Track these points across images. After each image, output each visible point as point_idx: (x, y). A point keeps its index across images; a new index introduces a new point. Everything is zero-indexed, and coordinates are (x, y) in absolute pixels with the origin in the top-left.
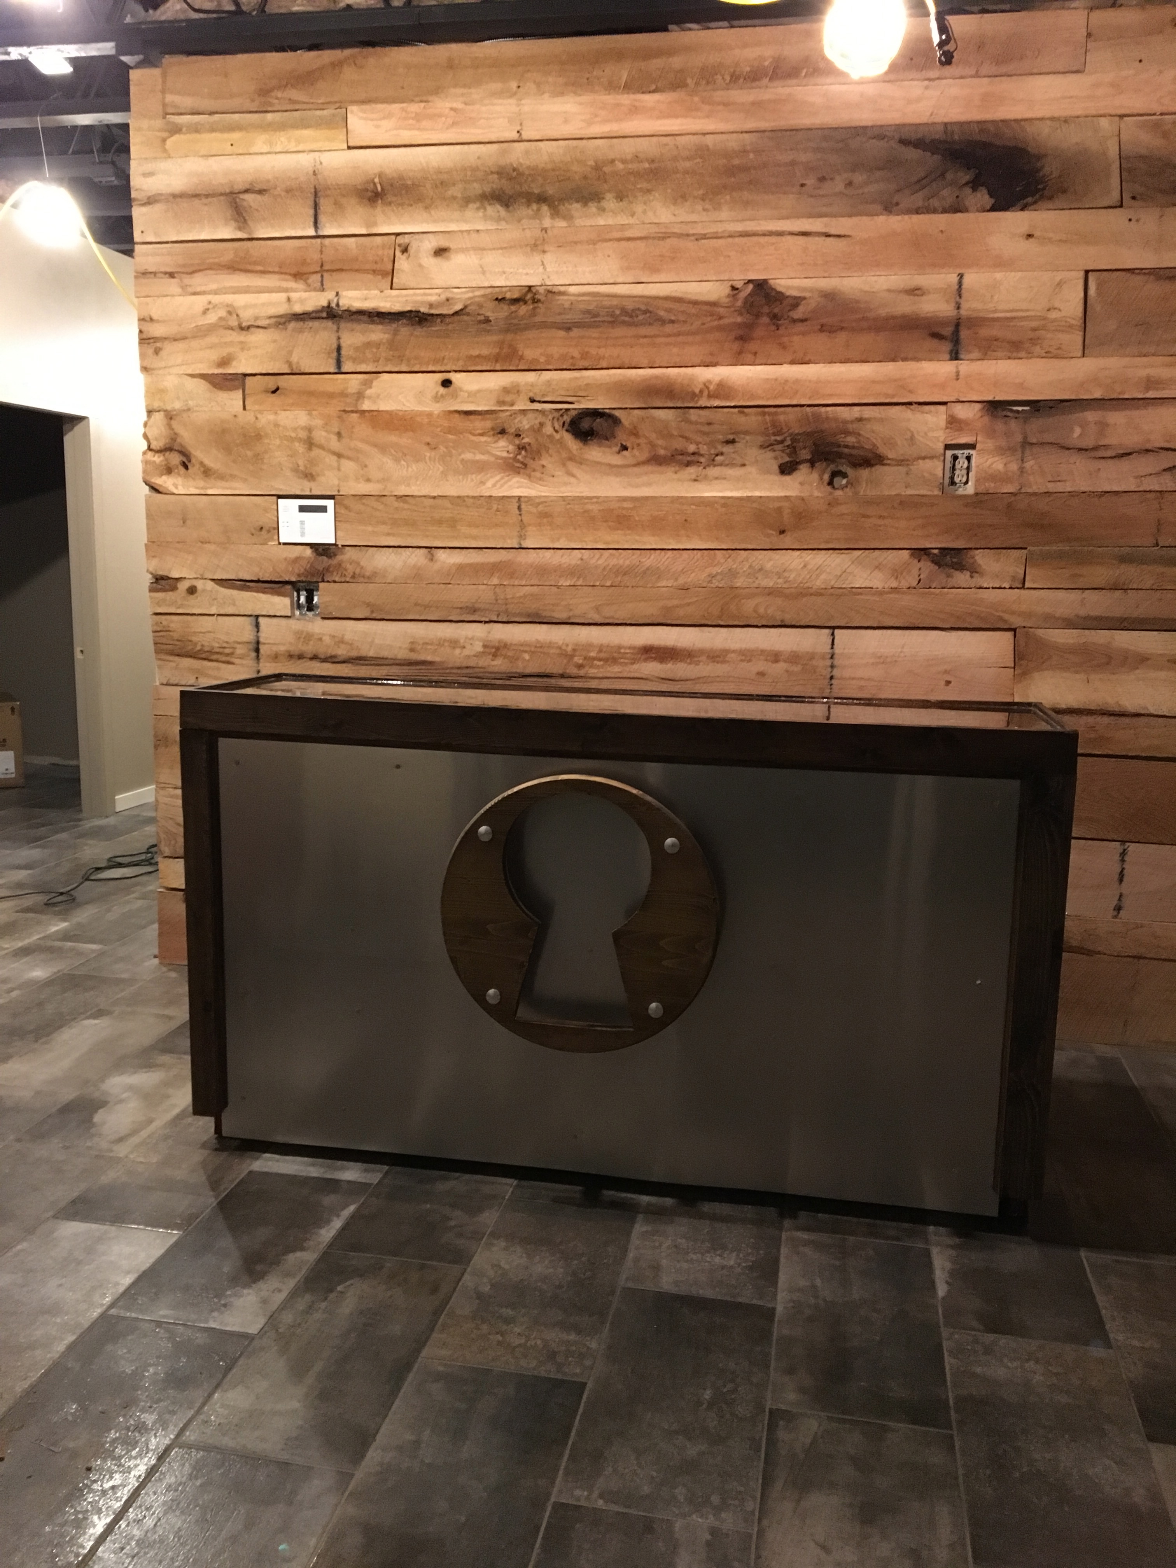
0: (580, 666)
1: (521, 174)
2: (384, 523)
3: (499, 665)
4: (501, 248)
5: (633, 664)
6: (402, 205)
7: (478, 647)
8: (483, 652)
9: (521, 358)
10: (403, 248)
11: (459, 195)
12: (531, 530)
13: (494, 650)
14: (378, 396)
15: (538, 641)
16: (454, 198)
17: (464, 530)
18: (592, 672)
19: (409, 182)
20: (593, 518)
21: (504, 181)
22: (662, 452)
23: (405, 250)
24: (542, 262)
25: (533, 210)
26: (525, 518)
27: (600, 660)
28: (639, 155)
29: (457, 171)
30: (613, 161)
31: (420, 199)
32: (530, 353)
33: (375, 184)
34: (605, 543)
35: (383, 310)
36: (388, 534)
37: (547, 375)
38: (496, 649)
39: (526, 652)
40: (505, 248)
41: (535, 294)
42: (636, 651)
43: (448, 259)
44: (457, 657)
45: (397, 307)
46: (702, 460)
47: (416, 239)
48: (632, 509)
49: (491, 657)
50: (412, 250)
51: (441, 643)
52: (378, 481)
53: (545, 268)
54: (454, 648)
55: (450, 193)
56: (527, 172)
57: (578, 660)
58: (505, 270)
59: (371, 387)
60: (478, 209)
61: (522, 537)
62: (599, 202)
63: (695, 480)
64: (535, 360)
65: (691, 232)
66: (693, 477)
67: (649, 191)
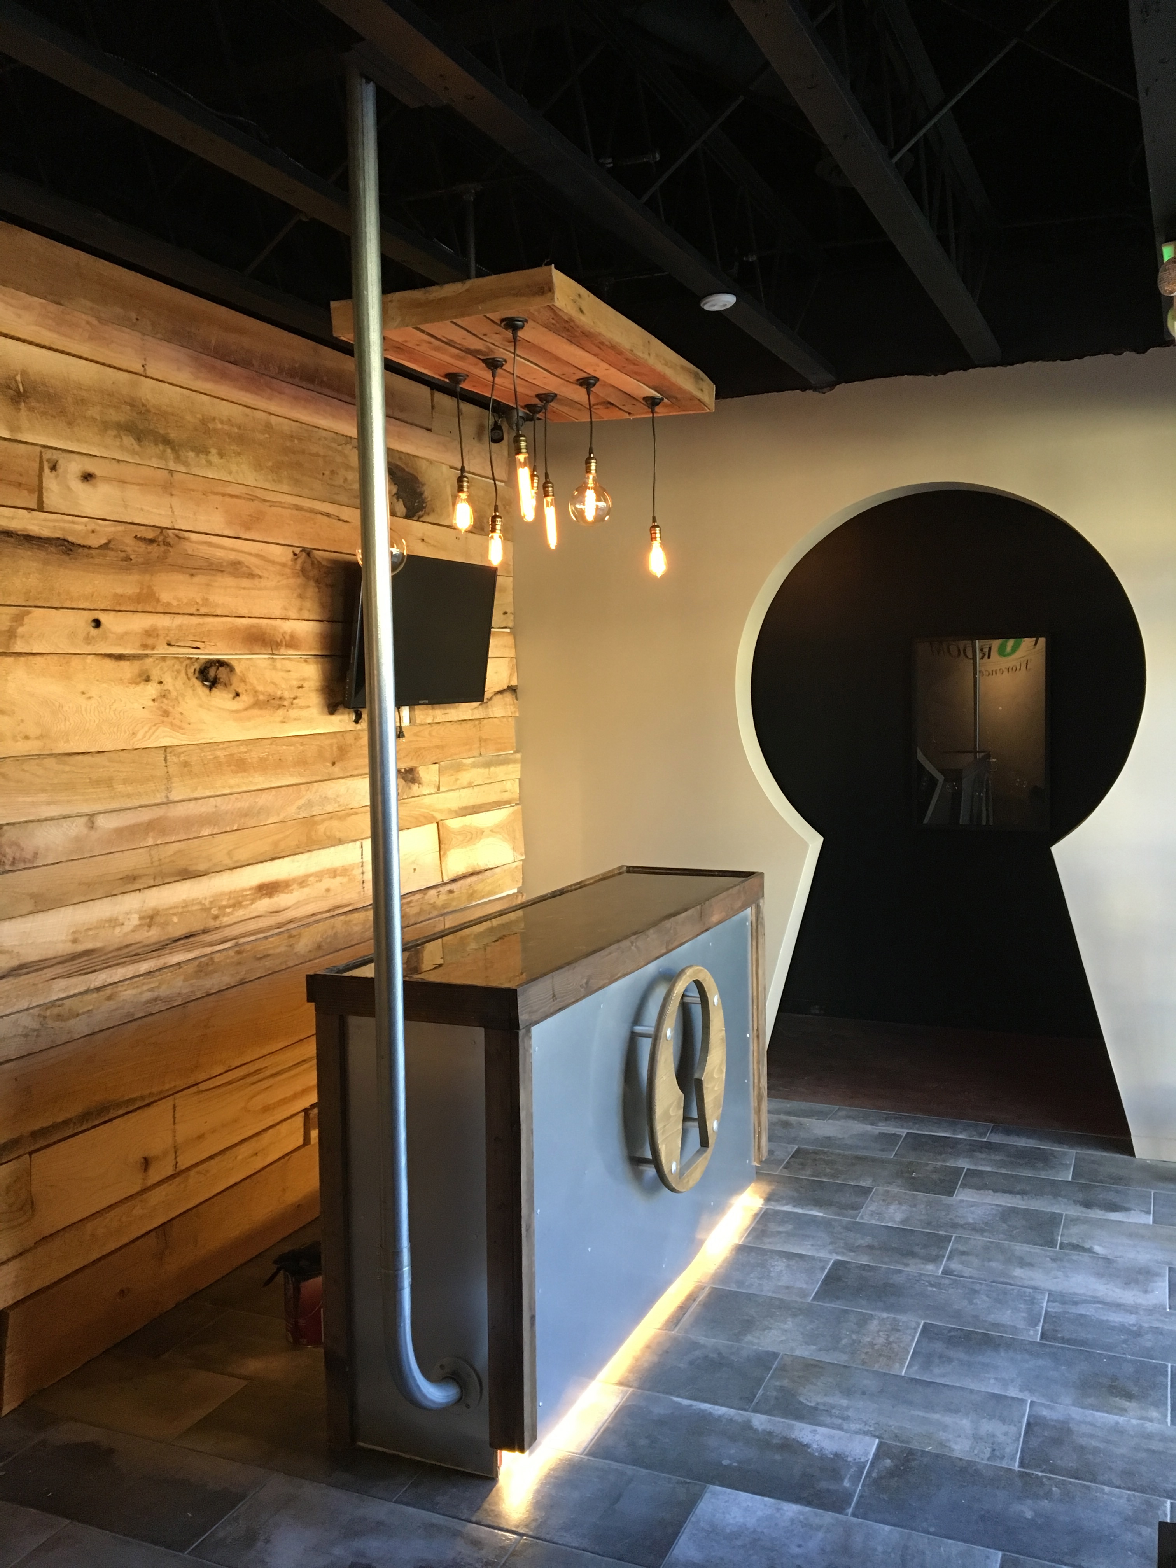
0: (216, 918)
1: (148, 411)
2: (43, 791)
3: (153, 935)
4: (138, 484)
5: (252, 904)
6: (44, 413)
7: (135, 920)
8: (140, 925)
9: (158, 601)
10: (51, 465)
11: (98, 417)
12: (176, 783)
13: (148, 920)
14: (31, 636)
15: (184, 901)
16: (94, 419)
17: (120, 788)
18: (226, 920)
19: (52, 391)
20: (220, 764)
21: (135, 414)
22: (261, 697)
23: (53, 468)
24: (171, 505)
25: (160, 450)
26: (170, 770)
27: (230, 907)
28: (232, 419)
29: (95, 391)
30: (214, 419)
31: (63, 412)
32: (165, 596)
33: (16, 381)
34: (230, 787)
35: (32, 534)
36: (49, 804)
37: (179, 620)
38: (150, 919)
39: (174, 914)
40: (142, 484)
41: (166, 537)
42: (253, 891)
43: (94, 486)
44: (116, 936)
45: (46, 533)
46: (286, 703)
47: (64, 458)
48: (246, 752)
49: (146, 928)
50: (60, 470)
51: (101, 925)
52: (37, 738)
53: (173, 512)
54: (114, 927)
55: (89, 413)
56: (153, 410)
57: (214, 911)
58: (144, 507)
59: (22, 625)
60: (115, 437)
61: (168, 790)
62: (207, 455)
63: (283, 722)
64: (169, 604)
65: (267, 498)
66: (281, 719)
67: (239, 454)
